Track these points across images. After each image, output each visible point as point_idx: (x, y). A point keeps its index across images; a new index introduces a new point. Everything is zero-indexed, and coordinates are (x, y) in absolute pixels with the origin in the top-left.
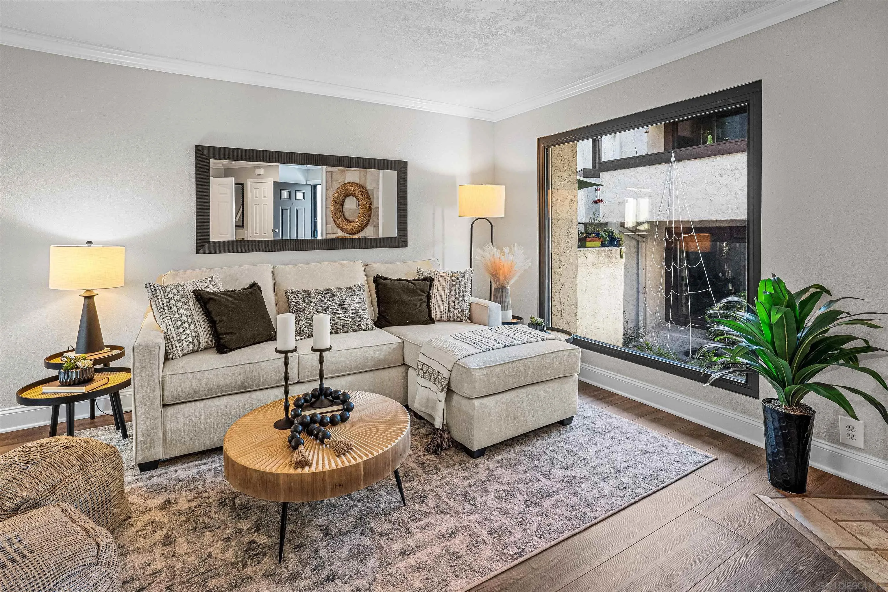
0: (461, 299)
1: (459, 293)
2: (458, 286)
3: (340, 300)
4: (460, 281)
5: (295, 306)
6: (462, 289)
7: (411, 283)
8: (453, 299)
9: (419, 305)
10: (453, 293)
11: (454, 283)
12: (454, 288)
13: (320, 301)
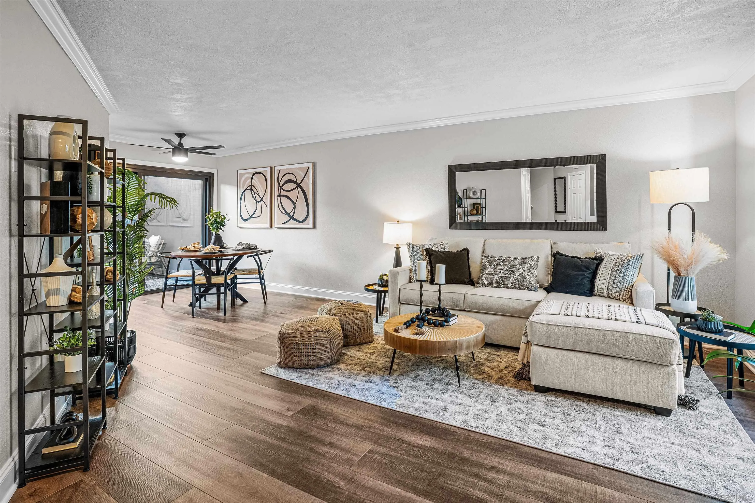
0: (620, 279)
1: (620, 274)
2: (620, 267)
3: (512, 265)
4: (624, 263)
5: (484, 265)
6: (623, 270)
7: (581, 260)
8: (613, 278)
9: (580, 279)
10: (614, 273)
11: (617, 264)
12: (616, 269)
13: (499, 264)
